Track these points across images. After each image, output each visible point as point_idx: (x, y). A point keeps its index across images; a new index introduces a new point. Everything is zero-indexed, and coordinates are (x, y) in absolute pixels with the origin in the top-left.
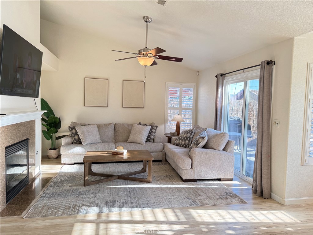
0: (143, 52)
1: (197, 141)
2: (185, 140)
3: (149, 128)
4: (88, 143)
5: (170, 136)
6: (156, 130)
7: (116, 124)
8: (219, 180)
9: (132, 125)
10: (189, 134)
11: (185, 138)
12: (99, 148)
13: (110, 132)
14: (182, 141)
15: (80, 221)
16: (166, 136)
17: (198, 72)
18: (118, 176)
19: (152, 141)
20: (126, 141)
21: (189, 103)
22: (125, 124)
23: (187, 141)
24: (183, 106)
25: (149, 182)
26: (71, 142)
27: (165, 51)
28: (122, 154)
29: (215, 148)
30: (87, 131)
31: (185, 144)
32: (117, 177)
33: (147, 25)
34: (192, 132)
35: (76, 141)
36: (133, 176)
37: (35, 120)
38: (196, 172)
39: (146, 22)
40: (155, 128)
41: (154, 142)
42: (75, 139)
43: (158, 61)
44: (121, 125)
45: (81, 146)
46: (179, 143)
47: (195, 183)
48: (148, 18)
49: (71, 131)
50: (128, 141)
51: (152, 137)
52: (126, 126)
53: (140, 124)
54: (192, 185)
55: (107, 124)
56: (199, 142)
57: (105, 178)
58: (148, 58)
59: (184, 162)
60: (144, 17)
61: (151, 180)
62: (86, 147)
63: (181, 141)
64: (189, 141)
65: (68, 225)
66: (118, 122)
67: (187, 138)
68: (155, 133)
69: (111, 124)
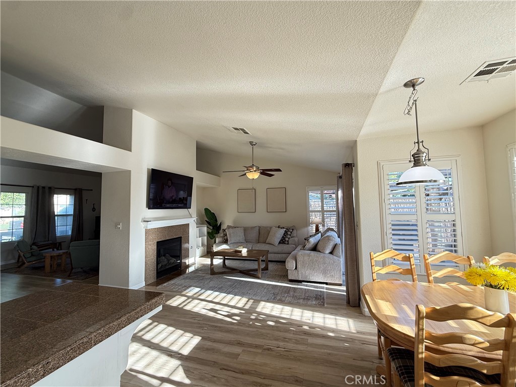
4: (232, 242)
6: (291, 232)
7: (260, 227)
9: (271, 228)
13: (254, 235)
20: (265, 243)
22: (267, 227)
24: (326, 209)
25: (258, 278)
26: (222, 241)
28: (240, 252)
29: (321, 251)
32: (239, 271)
33: (253, 148)
37: (189, 224)
38: (300, 273)
39: (252, 145)
40: (291, 230)
42: (225, 239)
44: (263, 228)
47: (300, 284)
49: (224, 233)
51: (287, 239)
53: (279, 227)
54: (292, 285)
55: (252, 227)
58: (254, 173)
60: (250, 143)
66: (263, 225)
69: (256, 227)
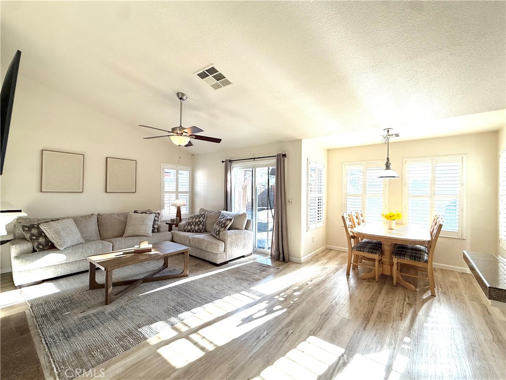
0: (177, 130)
1: (224, 224)
2: (199, 225)
3: (153, 216)
4: (69, 246)
5: (170, 223)
7: (99, 214)
8: (243, 257)
10: (201, 219)
11: (198, 222)
12: (89, 251)
13: (93, 227)
14: (195, 226)
15: (162, 344)
16: (167, 223)
17: (193, 155)
18: (141, 279)
19: (156, 231)
20: (120, 235)
21: (185, 186)
23: (201, 226)
24: (180, 190)
25: (186, 276)
26: (32, 249)
27: (202, 131)
28: (149, 250)
29: (240, 228)
30: (63, 228)
31: (198, 229)
32: (142, 281)
33: (181, 103)
34: (205, 216)
35: (43, 246)
36: (157, 275)
38: (228, 254)
39: (181, 99)
40: (158, 215)
41: (158, 231)
42: (40, 244)
43: (194, 141)
44: (107, 216)
45: (57, 252)
46: (191, 229)
48: (183, 95)
49: (30, 232)
50: (125, 234)
51: (156, 226)
52: (116, 216)
53: (135, 212)
55: (85, 216)
56: (226, 224)
57: (128, 286)
58: (183, 137)
59: (218, 247)
60: (178, 94)
61: (188, 273)
62: (67, 252)
63: (193, 226)
64: (203, 225)
65: (152, 356)
66: (102, 213)
67: (201, 223)
68: (158, 221)
69: (93, 215)
